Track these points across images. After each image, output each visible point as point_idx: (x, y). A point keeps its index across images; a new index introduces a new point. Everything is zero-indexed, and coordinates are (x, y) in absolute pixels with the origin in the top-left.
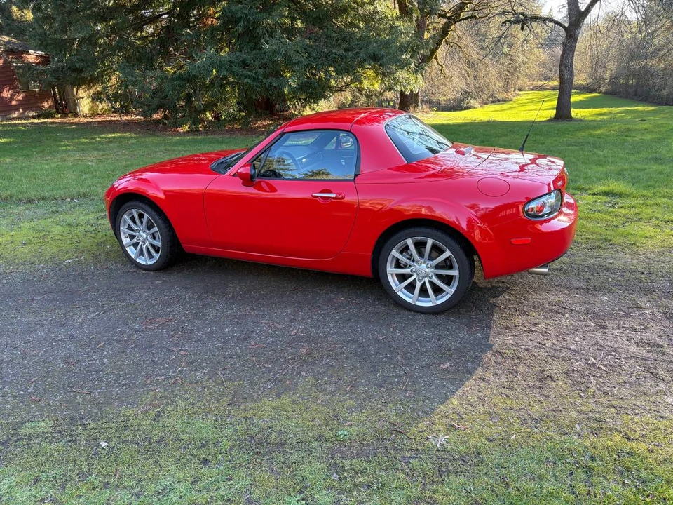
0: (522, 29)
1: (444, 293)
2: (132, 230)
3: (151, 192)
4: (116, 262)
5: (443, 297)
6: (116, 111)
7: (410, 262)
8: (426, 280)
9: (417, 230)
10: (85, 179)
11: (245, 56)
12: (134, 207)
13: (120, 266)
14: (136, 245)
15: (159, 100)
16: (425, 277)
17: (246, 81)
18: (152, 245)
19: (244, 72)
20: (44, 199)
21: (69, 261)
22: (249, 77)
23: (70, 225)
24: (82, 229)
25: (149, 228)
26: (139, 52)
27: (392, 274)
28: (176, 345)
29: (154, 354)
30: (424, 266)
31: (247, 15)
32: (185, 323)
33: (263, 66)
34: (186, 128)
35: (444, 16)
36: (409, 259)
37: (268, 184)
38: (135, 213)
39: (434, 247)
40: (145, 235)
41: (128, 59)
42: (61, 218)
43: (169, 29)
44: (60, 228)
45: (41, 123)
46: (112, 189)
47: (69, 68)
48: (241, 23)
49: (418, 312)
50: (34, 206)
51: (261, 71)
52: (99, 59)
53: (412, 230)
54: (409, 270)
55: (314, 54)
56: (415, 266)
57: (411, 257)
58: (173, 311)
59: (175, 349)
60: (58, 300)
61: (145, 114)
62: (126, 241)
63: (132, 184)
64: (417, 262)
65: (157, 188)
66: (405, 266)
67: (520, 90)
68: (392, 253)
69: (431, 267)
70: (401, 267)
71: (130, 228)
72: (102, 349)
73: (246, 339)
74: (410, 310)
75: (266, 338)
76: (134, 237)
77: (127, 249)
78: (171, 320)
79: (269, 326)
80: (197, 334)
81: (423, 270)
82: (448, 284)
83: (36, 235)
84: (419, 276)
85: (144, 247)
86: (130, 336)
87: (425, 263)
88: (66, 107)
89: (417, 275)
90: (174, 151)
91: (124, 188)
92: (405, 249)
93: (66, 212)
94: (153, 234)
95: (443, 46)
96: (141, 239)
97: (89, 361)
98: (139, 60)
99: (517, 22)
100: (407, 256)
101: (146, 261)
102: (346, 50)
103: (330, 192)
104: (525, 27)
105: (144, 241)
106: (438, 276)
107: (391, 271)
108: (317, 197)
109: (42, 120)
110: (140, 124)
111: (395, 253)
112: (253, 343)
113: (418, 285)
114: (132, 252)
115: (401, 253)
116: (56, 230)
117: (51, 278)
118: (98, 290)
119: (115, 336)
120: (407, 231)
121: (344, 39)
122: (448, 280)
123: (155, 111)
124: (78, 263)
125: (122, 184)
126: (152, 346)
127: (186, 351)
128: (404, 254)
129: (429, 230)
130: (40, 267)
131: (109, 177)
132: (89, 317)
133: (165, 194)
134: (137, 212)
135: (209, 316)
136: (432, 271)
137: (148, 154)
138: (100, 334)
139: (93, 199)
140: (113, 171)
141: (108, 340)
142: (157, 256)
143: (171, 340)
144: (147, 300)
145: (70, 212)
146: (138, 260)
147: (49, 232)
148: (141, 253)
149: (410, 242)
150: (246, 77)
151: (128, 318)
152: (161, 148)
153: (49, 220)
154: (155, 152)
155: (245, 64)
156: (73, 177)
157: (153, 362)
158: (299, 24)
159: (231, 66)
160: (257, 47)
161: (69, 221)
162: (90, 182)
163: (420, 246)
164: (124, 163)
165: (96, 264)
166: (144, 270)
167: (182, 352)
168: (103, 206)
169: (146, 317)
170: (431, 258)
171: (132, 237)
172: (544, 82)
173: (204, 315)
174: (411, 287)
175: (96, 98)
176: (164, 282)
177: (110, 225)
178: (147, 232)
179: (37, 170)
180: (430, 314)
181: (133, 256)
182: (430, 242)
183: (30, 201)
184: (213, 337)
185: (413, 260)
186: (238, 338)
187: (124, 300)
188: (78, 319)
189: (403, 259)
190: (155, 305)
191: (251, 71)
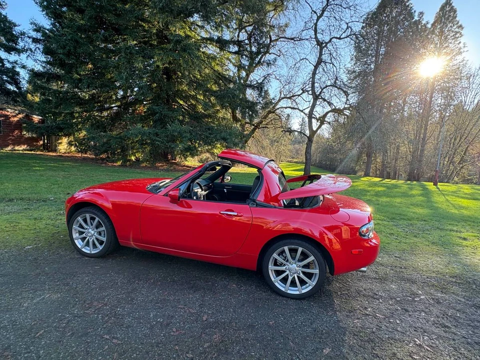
0: (290, 135)
1: (307, 285)
2: (83, 228)
3: (100, 202)
4: (66, 250)
5: (307, 288)
6: (79, 152)
7: (284, 262)
8: (296, 276)
9: (292, 241)
10: (53, 188)
11: (157, 131)
12: (88, 212)
13: (68, 253)
14: (83, 239)
15: (106, 148)
16: (295, 273)
17: (157, 143)
18: (97, 239)
19: (157, 138)
20: (22, 199)
21: (29, 247)
22: (159, 141)
23: (35, 219)
24: (44, 222)
25: (97, 227)
26: (98, 123)
27: (272, 270)
28: (109, 333)
29: (88, 343)
30: (294, 265)
31: (161, 111)
32: (118, 308)
33: (167, 136)
34: (119, 163)
35: (253, 125)
36: (284, 260)
37: (187, 203)
38: (88, 216)
39: (303, 253)
40: (93, 232)
41: (92, 125)
42: (30, 213)
43: (117, 114)
44: (28, 221)
45: (32, 154)
46: (73, 198)
47: (56, 127)
48: (158, 115)
49: (288, 298)
50: (12, 203)
51: (166, 139)
52: (75, 124)
53: (288, 241)
54: (285, 268)
55: (193, 134)
56: (288, 265)
57: (285, 259)
58: (108, 295)
59: (108, 337)
60: (11, 283)
61: (96, 155)
62: (75, 235)
63: (87, 196)
64: (290, 263)
65: (107, 200)
66: (281, 265)
67: (281, 161)
68: (273, 255)
69: (300, 266)
70: (278, 266)
71: (81, 226)
72: (41, 337)
73: (168, 325)
74: (283, 296)
75: (184, 323)
76: (83, 233)
77: (76, 241)
78: (106, 305)
79: (185, 312)
80: (127, 320)
81: (294, 268)
82: (310, 279)
83: (8, 225)
84: (290, 272)
85: (91, 241)
86: (69, 321)
87: (295, 263)
88: (50, 147)
89: (289, 271)
90: (112, 175)
91: (82, 198)
92: (282, 253)
93: (35, 210)
94: (99, 232)
95: (251, 139)
96: (90, 235)
97: (25, 353)
98: (98, 127)
99: (288, 131)
100: (283, 258)
101: (90, 250)
102: (210, 134)
103: (233, 211)
104: (291, 134)
105: (92, 236)
106: (304, 273)
107: (271, 267)
108: (224, 214)
109: (33, 152)
110: (92, 159)
111: (275, 255)
112: (174, 330)
113: (290, 278)
114: (79, 243)
115: (279, 255)
116: (24, 222)
117: (11, 262)
118: (47, 274)
119: (55, 322)
120: (284, 241)
121: (209, 129)
122: (310, 276)
123: (101, 153)
124: (37, 249)
125: (80, 195)
126: (87, 334)
127: (117, 338)
128: (281, 256)
129: (300, 242)
130: (4, 252)
131: (69, 188)
132: (34, 301)
133: (112, 204)
134: (89, 216)
135: (137, 300)
136: (300, 270)
137: (96, 176)
138: (41, 320)
139: (56, 202)
140: (73, 184)
141: (48, 327)
142: (100, 248)
143: (105, 326)
144: (87, 284)
145: (38, 209)
146: (83, 250)
147: (19, 223)
148: (88, 244)
149: (286, 248)
150: (157, 141)
151: (69, 303)
152: (105, 173)
153: (21, 214)
154: (101, 175)
155: (157, 135)
156: (45, 187)
157: (88, 352)
158: (187, 120)
159: (149, 134)
160: (164, 127)
161: (35, 216)
162: (56, 190)
163: (293, 251)
164: (80, 180)
165: (50, 251)
166: (88, 257)
167: (114, 341)
168: (63, 207)
169: (85, 302)
170: (300, 261)
171: (81, 233)
172: (292, 159)
173: (132, 299)
174: (284, 280)
175: (70, 144)
176: (102, 267)
177: (65, 220)
178: (95, 230)
179: (21, 180)
180: (296, 299)
181: (80, 247)
182: (300, 249)
183: (11, 200)
184: (141, 323)
185: (287, 261)
186: (162, 323)
187: (68, 284)
188: (25, 303)
189: (280, 259)
190: (93, 289)
191: (160, 138)
